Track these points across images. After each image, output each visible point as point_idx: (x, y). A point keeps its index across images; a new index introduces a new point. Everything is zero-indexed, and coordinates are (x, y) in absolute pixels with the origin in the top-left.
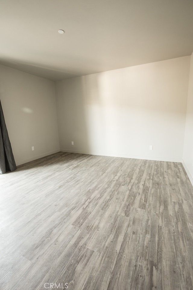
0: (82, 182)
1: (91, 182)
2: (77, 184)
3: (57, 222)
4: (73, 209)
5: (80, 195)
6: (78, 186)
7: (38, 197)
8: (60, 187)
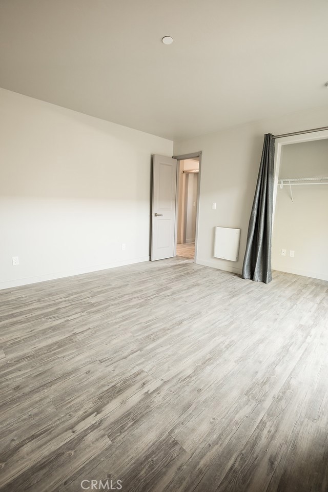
0: (140, 324)
1: (125, 320)
2: (149, 321)
3: (184, 292)
4: (169, 296)
5: (155, 304)
6: (150, 318)
7: (212, 313)
8: (180, 323)
